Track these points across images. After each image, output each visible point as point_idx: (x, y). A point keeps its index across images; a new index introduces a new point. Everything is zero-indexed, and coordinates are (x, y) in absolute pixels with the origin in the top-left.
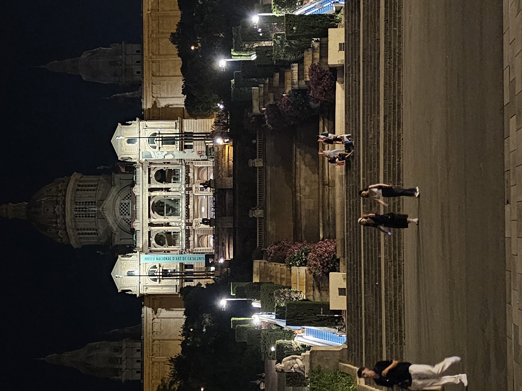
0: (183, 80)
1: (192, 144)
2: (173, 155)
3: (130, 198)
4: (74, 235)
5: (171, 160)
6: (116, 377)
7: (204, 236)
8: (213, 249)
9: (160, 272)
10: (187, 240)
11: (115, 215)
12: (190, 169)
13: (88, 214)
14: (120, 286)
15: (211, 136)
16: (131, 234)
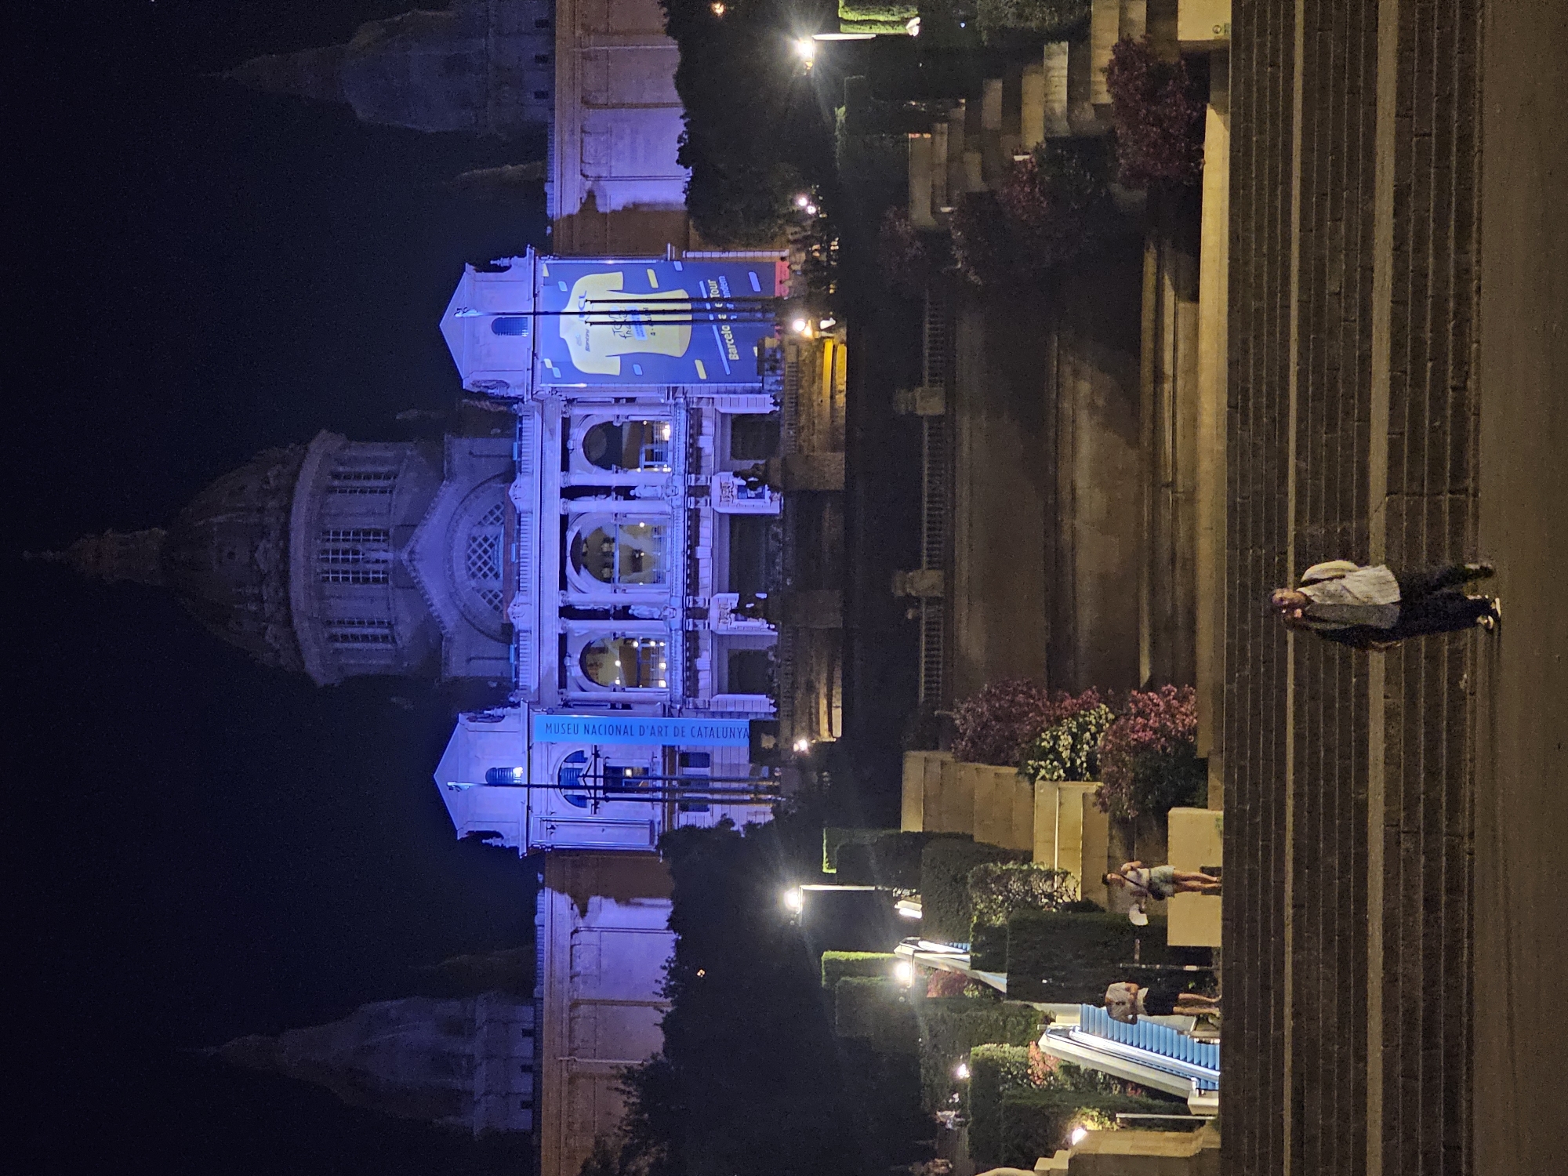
3: (501, 519)
4: (318, 644)
9: (595, 777)
10: (688, 669)
11: (452, 575)
12: (705, 423)
13: (364, 573)
14: (462, 817)
16: (501, 642)
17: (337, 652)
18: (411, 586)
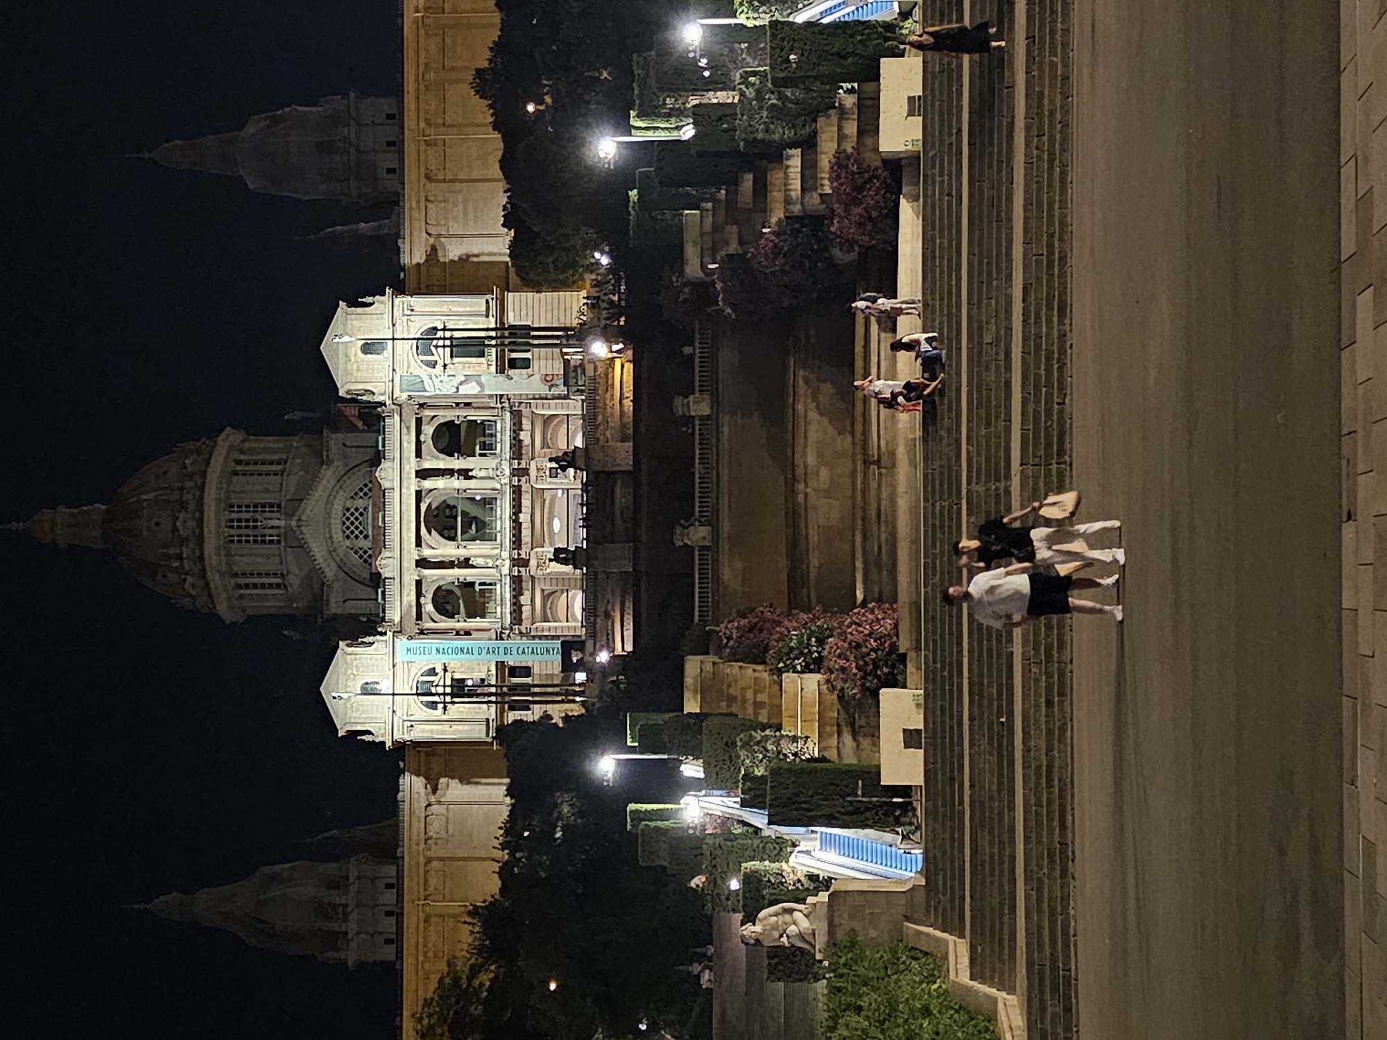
0: (505, 192)
1: (528, 355)
2: (480, 384)
3: (370, 494)
4: (226, 591)
5: (475, 396)
6: (330, 954)
7: (558, 594)
8: (582, 626)
9: (444, 686)
10: (515, 604)
11: (331, 537)
12: (524, 421)
13: (262, 536)
14: (342, 720)
15: (577, 335)
16: (371, 588)
18: (301, 547)
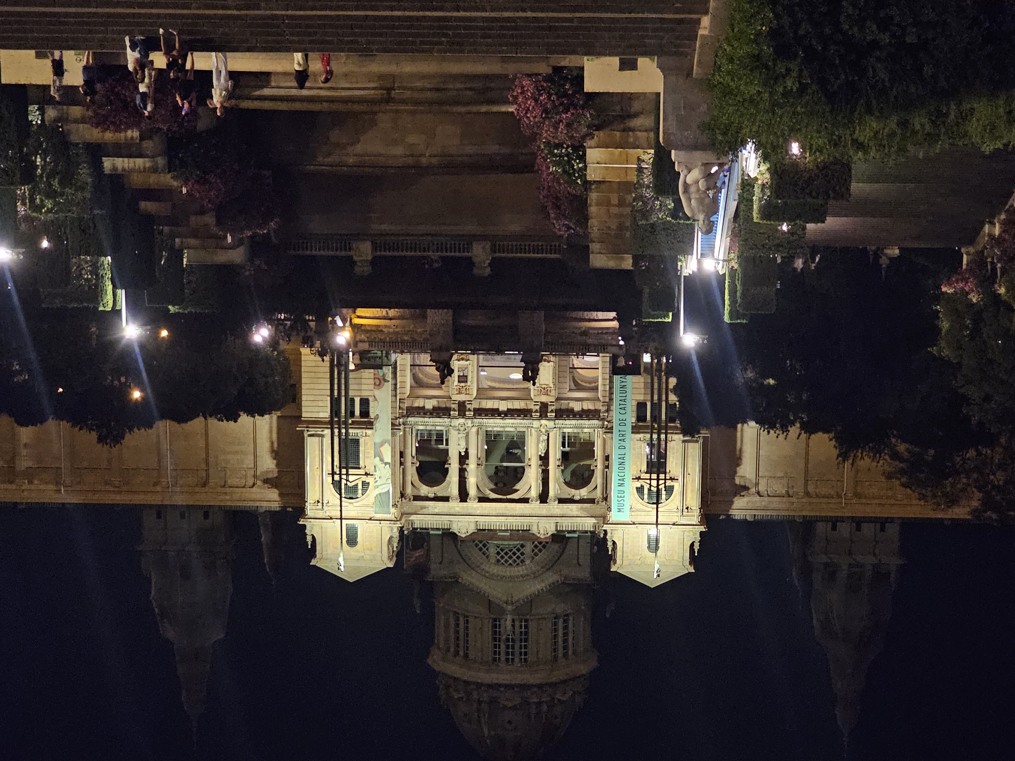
1: (357, 401)
3: (484, 542)
4: (569, 665)
8: (601, 356)
10: (581, 416)
11: (523, 576)
12: (416, 405)
13: (521, 635)
14: (679, 569)
16: (566, 544)
17: (574, 653)
18: (531, 602)
